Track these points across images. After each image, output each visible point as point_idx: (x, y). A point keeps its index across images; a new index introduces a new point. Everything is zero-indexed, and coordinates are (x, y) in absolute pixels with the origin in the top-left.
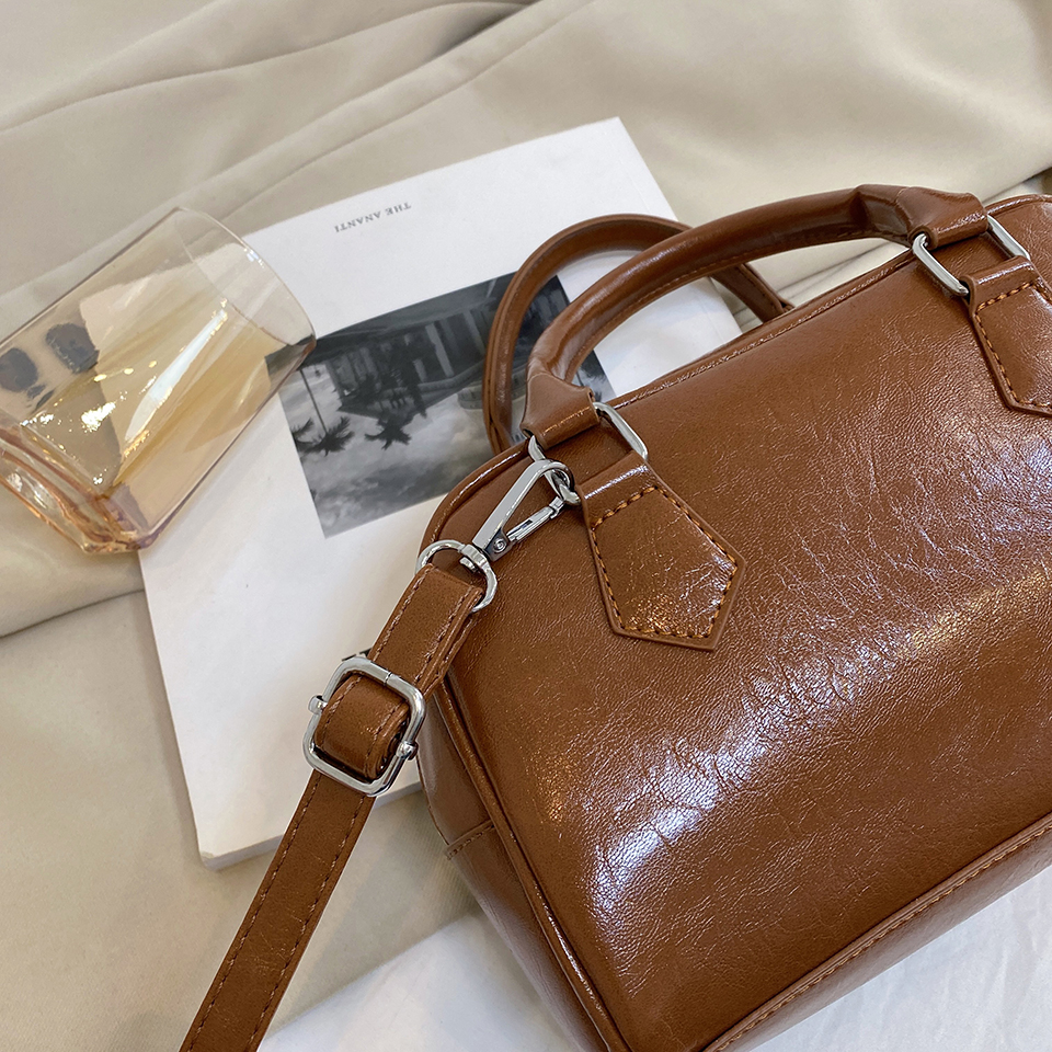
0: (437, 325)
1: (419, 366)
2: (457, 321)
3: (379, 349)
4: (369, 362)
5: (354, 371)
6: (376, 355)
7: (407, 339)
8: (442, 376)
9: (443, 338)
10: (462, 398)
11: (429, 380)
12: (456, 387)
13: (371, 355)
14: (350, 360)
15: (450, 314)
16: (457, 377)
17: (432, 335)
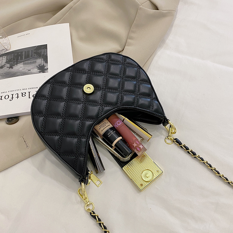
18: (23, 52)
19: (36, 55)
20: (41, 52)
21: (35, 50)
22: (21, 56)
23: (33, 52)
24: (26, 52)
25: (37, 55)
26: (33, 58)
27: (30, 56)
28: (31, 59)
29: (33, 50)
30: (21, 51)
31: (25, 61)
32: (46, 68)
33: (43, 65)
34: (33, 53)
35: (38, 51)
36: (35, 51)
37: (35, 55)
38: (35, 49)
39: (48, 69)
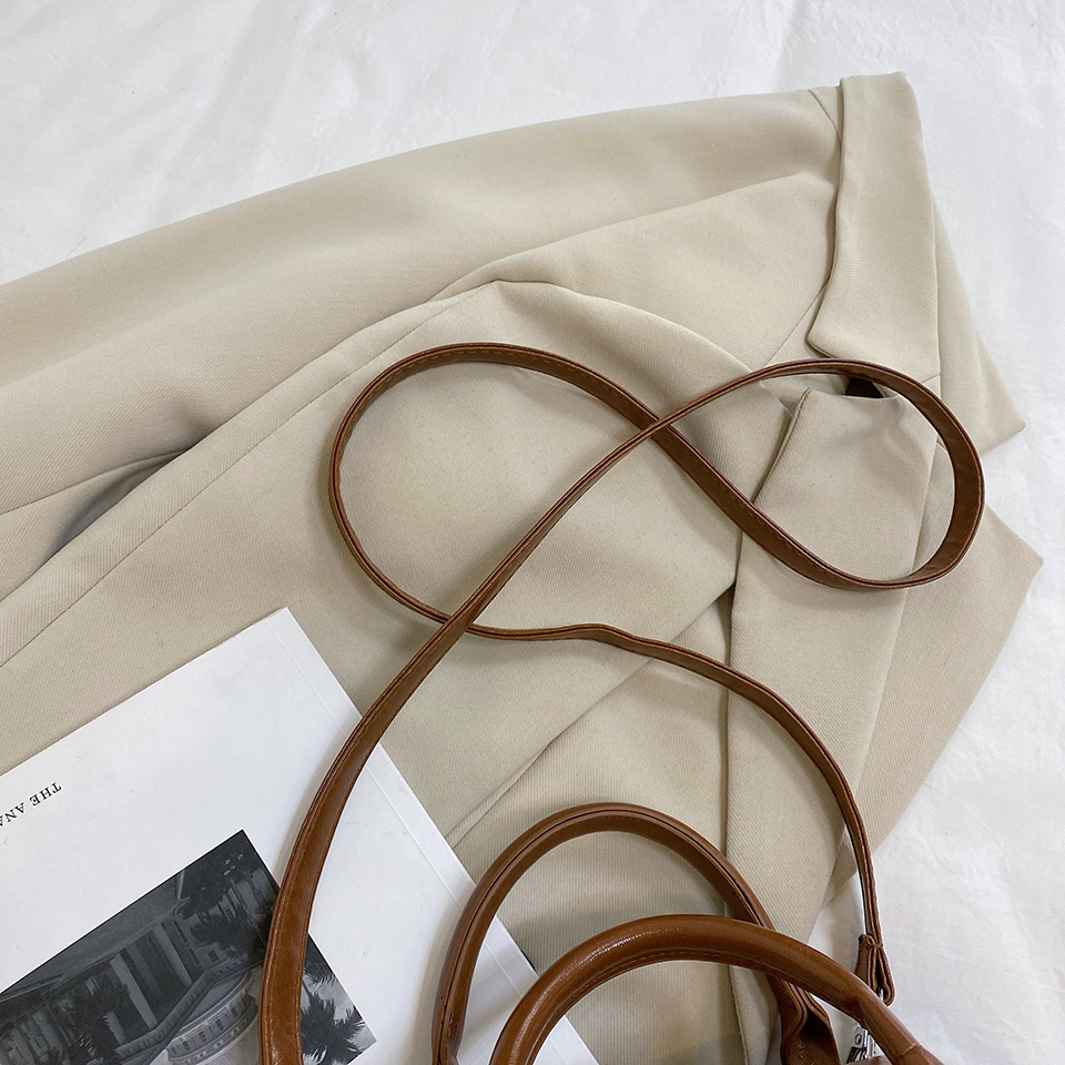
0: (125, 955)
1: (111, 1020)
2: (148, 944)
3: (57, 1010)
4: (47, 1031)
5: (31, 1048)
6: (54, 1018)
7: (91, 986)
8: (144, 1029)
9: (135, 973)
10: (173, 1053)
11: (129, 1040)
12: (163, 1041)
13: (50, 1021)
14: (24, 1035)
15: (137, 936)
16: (163, 1024)
17: (121, 971)
18: (106, 965)
19: (221, 954)
20: (240, 911)
21: (187, 912)
22: (116, 999)
23: (187, 932)
24: (136, 956)
25: (224, 946)
26: (212, 982)
27: (187, 978)
28: (201, 995)
29: (179, 918)
30: (89, 962)
31: (173, 1030)
32: (340, 1015)
33: (314, 1000)
34: (191, 939)
35: (215, 911)
36: (194, 919)
37: (212, 955)
38: (181, 900)
39: (356, 1016)
